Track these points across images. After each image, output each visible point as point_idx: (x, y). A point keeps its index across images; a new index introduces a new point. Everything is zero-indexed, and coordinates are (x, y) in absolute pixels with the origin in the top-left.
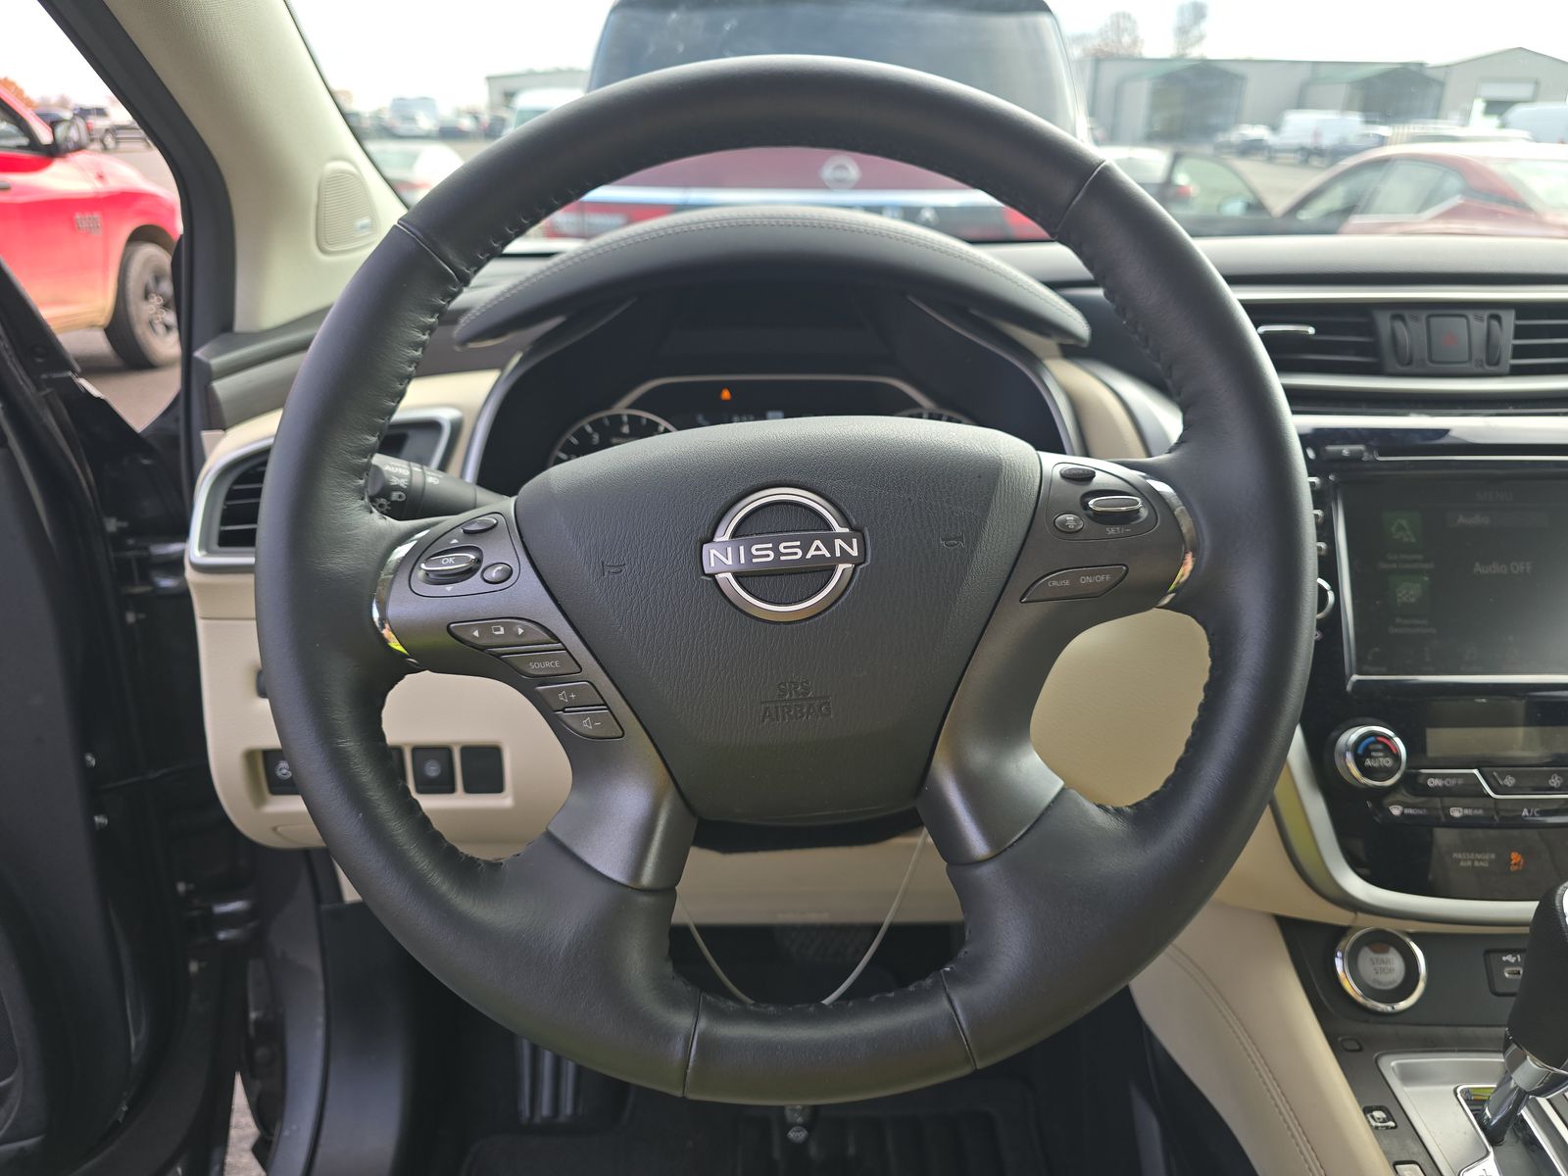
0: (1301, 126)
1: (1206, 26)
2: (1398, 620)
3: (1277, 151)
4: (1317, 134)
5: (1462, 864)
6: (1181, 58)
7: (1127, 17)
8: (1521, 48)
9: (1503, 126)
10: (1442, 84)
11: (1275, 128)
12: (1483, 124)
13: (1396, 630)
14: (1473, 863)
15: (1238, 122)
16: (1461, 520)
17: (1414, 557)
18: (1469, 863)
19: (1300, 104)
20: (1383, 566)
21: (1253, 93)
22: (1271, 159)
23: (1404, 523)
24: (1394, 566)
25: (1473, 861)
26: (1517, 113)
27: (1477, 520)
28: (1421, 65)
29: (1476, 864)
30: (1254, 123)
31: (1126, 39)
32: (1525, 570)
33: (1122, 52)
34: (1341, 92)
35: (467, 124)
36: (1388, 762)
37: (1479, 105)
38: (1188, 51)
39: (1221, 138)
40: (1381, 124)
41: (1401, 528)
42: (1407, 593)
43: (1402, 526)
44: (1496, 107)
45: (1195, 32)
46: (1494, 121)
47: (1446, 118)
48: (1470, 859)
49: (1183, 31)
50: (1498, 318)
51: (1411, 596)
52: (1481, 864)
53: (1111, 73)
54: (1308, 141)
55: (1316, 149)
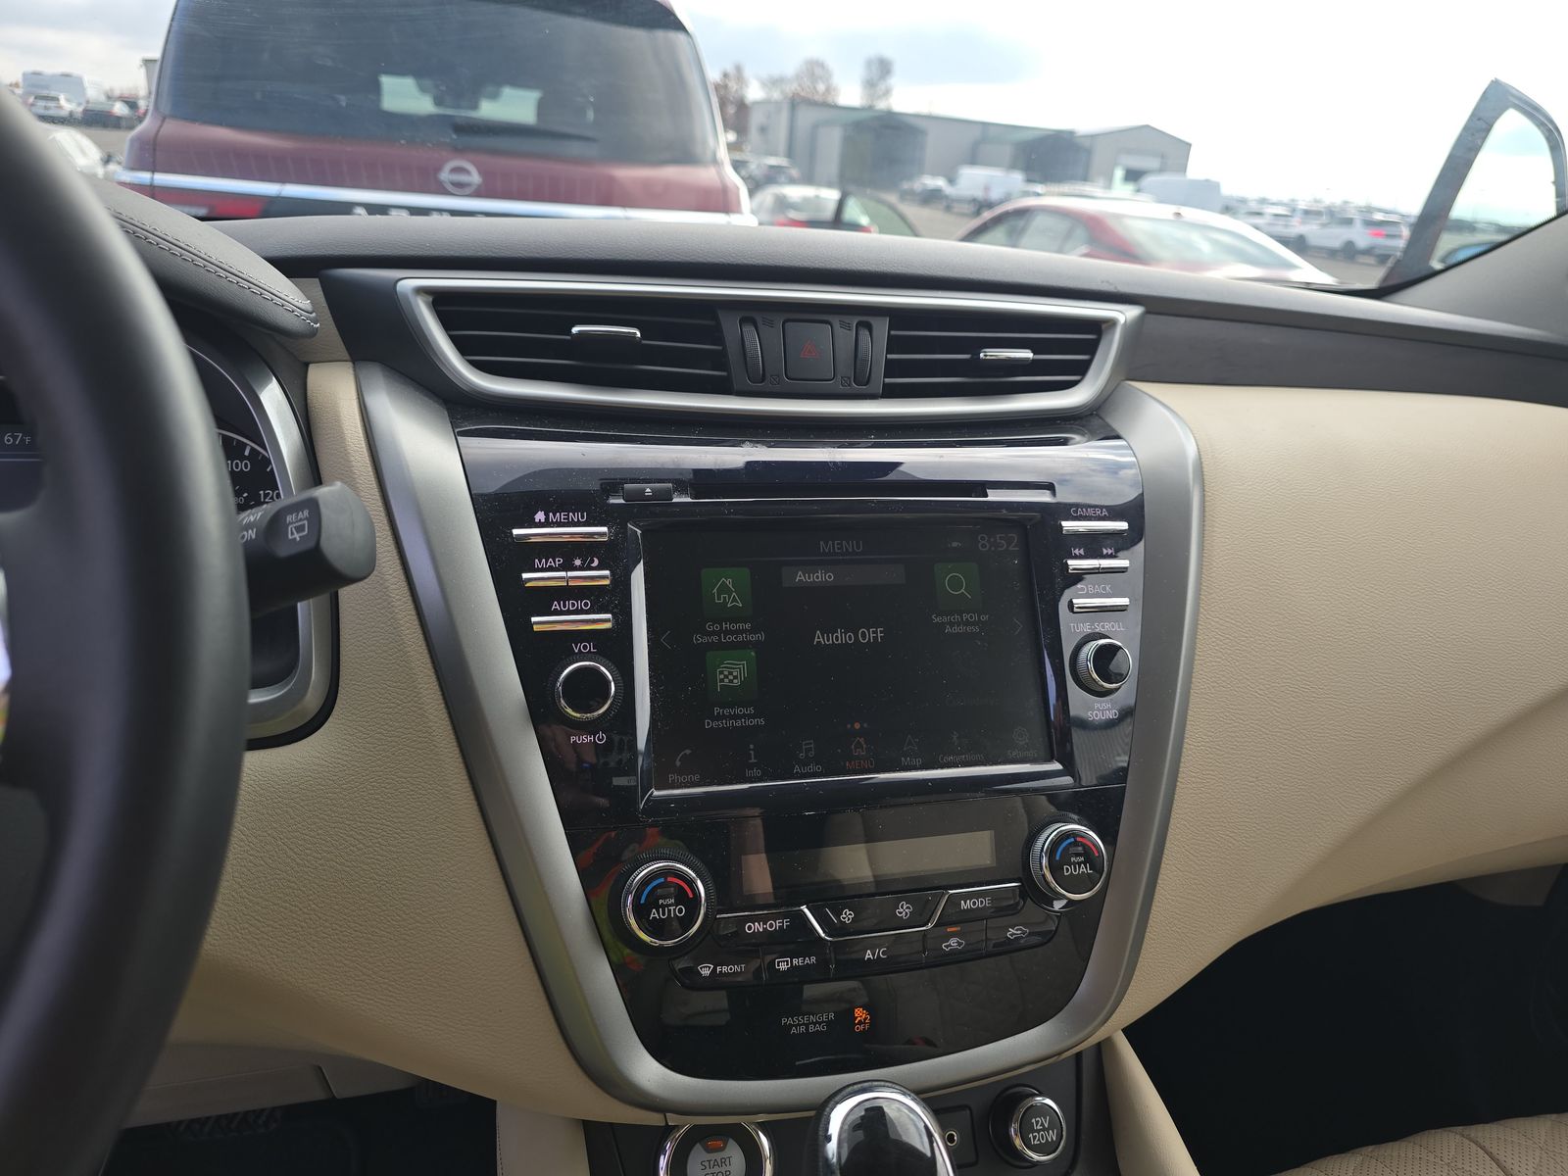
0: (974, 180)
1: (894, 81)
2: (717, 710)
3: (953, 200)
4: (987, 189)
5: (794, 1030)
6: (871, 108)
7: (821, 65)
8: (1148, 126)
9: (1138, 191)
10: (1089, 152)
11: (951, 181)
12: (1121, 189)
13: (715, 724)
14: (807, 1029)
15: (921, 172)
16: (800, 577)
17: (740, 626)
18: (803, 1029)
19: (973, 159)
20: (699, 639)
21: (933, 146)
22: (948, 209)
23: (729, 582)
24: (715, 639)
25: (807, 1026)
26: (1148, 181)
27: (820, 577)
28: (1071, 133)
29: (811, 1029)
30: (935, 174)
31: (821, 87)
32: (875, 638)
33: (817, 98)
34: (1007, 152)
35: (120, 109)
36: (678, 911)
37: (1119, 173)
38: (874, 103)
39: (906, 186)
40: (1041, 182)
41: (724, 589)
42: (731, 673)
43: (727, 587)
44: (1133, 176)
45: (882, 87)
46: (1130, 187)
47: (1092, 181)
48: (804, 1024)
49: (870, 85)
50: (869, 327)
51: (735, 677)
52: (819, 1028)
53: (806, 117)
54: (979, 194)
55: (986, 200)
